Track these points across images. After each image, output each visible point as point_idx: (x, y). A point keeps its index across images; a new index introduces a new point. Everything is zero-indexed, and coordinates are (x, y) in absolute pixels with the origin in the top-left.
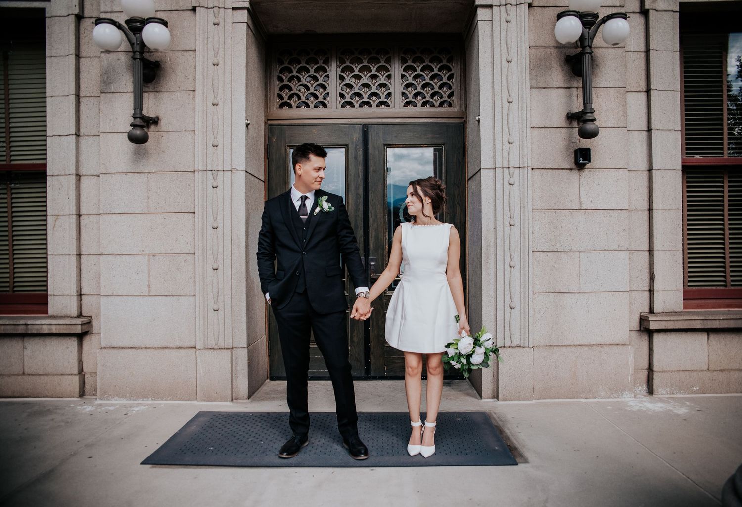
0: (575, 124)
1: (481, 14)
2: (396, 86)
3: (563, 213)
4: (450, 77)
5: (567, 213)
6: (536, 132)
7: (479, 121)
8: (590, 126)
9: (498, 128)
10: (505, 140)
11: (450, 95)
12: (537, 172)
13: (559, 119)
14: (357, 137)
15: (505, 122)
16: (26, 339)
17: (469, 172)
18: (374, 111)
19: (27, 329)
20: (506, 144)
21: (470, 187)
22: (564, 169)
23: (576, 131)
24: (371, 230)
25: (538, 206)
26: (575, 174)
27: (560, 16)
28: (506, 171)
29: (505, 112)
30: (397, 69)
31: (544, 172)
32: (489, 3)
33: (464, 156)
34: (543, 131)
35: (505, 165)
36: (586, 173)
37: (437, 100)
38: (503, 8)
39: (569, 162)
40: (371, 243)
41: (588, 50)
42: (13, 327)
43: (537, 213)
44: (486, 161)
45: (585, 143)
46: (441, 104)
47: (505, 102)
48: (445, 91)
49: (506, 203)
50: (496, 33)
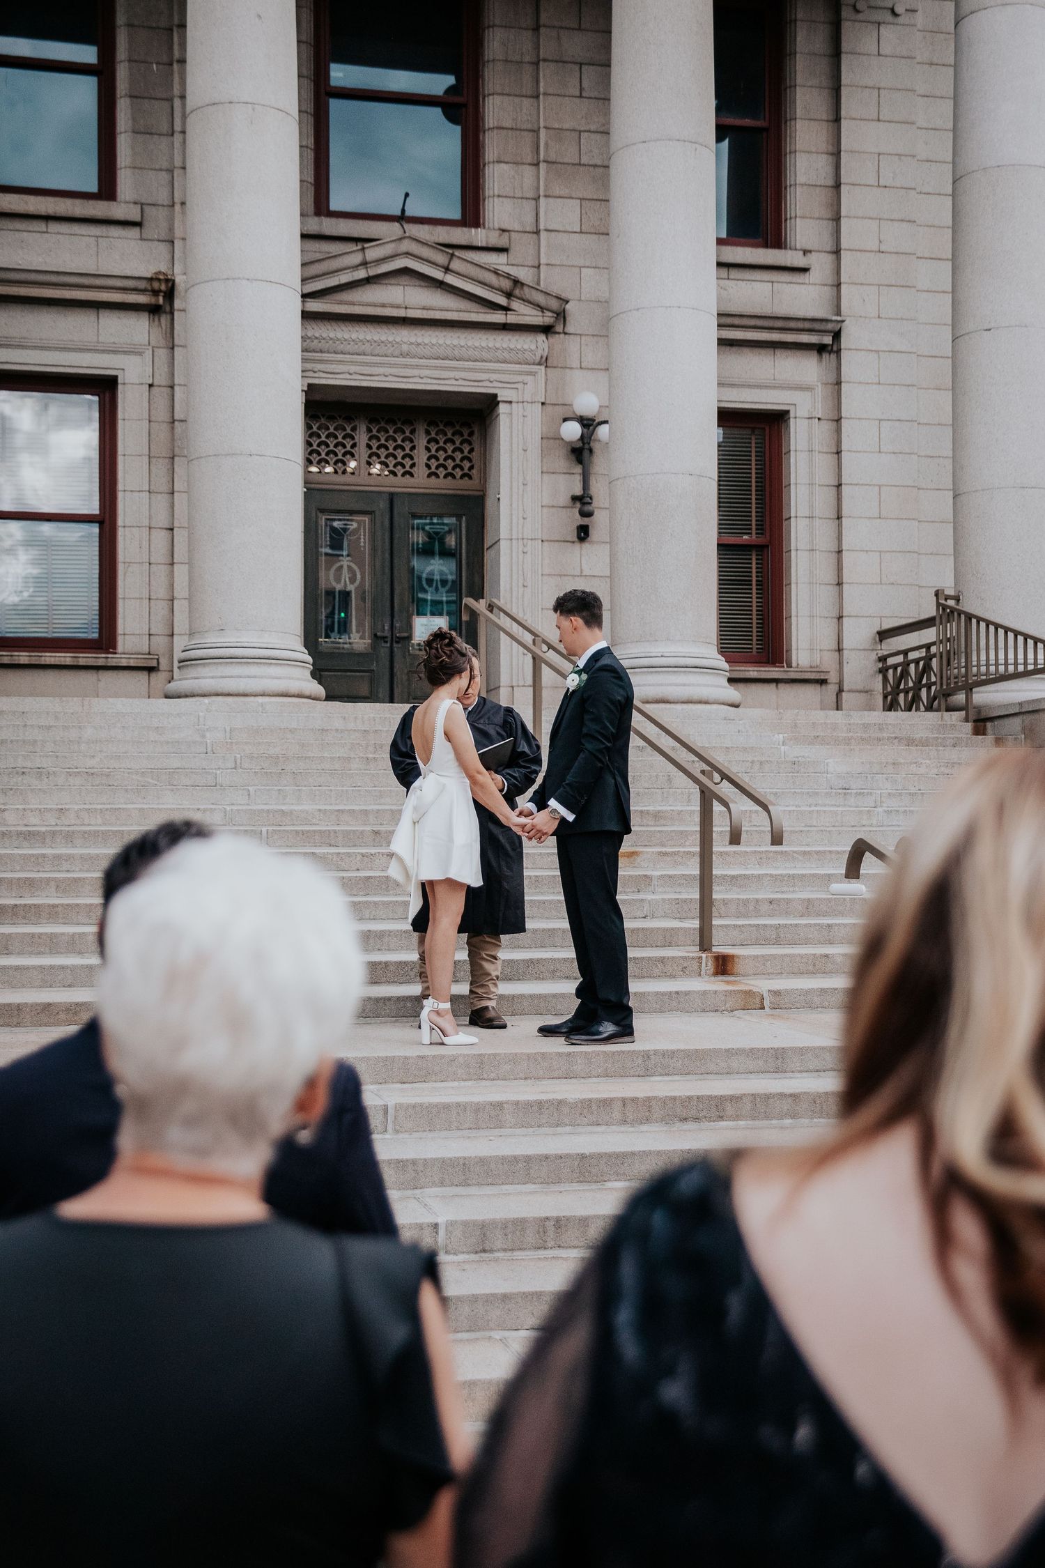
0: (578, 505)
1: (502, 408)
2: (421, 456)
3: (566, 578)
4: (471, 451)
5: (570, 578)
6: (545, 510)
7: (499, 499)
8: (587, 508)
9: (514, 505)
10: (521, 515)
11: (471, 468)
12: (545, 544)
13: (564, 499)
14: (383, 504)
15: (520, 502)
16: (101, 672)
17: (488, 542)
18: (399, 480)
19: (107, 662)
20: (521, 519)
21: (488, 556)
22: (567, 541)
23: (576, 511)
24: (397, 592)
25: (546, 571)
26: (577, 545)
27: (565, 420)
28: (520, 542)
29: (521, 492)
30: (421, 441)
31: (552, 543)
32: (509, 400)
33: (483, 527)
34: (551, 510)
35: (520, 536)
36: (586, 545)
37: (458, 472)
38: (520, 405)
39: (573, 535)
40: (396, 604)
41: (587, 446)
42: (94, 660)
43: (545, 577)
44: (504, 533)
45: (585, 521)
46: (462, 477)
47: (520, 484)
48: (466, 465)
49: (520, 568)
50: (515, 425)
